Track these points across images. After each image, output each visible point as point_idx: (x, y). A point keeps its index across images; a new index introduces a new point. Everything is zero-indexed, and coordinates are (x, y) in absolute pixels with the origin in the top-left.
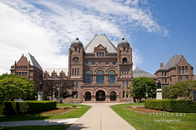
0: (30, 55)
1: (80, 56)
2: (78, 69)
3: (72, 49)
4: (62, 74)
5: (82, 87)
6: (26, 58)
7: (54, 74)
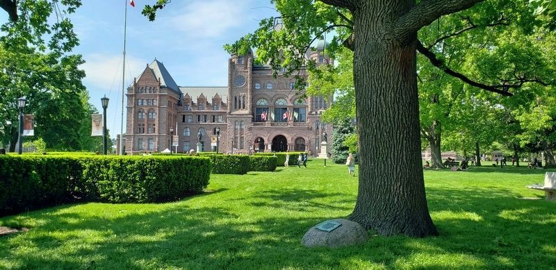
0: (158, 62)
1: (248, 74)
2: (244, 97)
3: (233, 61)
4: (216, 100)
5: (250, 129)
6: (152, 70)
7: (202, 99)
